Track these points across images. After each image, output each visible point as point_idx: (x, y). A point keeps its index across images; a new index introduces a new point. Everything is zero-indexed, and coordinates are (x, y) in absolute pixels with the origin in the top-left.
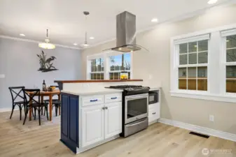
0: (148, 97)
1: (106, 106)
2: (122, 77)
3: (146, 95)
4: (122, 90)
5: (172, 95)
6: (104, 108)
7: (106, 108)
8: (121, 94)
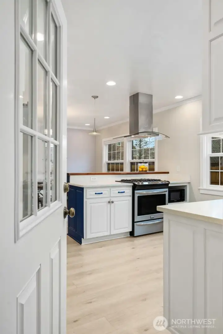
0: (167, 194)
1: (112, 200)
2: (140, 169)
3: (165, 191)
4: (132, 184)
5: (202, 192)
6: (109, 202)
7: (113, 202)
8: (131, 189)
